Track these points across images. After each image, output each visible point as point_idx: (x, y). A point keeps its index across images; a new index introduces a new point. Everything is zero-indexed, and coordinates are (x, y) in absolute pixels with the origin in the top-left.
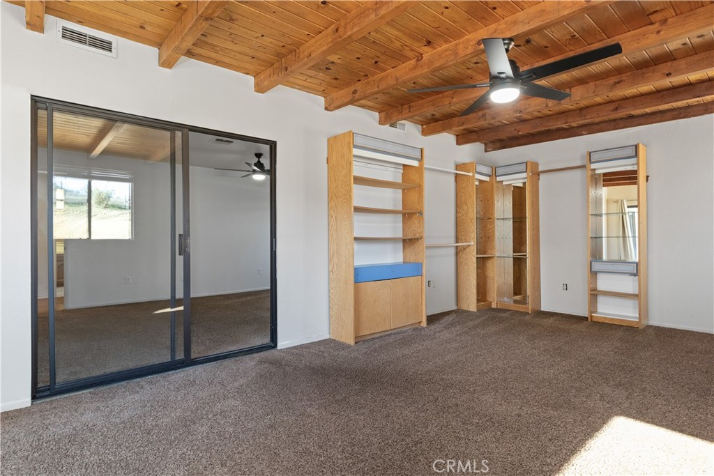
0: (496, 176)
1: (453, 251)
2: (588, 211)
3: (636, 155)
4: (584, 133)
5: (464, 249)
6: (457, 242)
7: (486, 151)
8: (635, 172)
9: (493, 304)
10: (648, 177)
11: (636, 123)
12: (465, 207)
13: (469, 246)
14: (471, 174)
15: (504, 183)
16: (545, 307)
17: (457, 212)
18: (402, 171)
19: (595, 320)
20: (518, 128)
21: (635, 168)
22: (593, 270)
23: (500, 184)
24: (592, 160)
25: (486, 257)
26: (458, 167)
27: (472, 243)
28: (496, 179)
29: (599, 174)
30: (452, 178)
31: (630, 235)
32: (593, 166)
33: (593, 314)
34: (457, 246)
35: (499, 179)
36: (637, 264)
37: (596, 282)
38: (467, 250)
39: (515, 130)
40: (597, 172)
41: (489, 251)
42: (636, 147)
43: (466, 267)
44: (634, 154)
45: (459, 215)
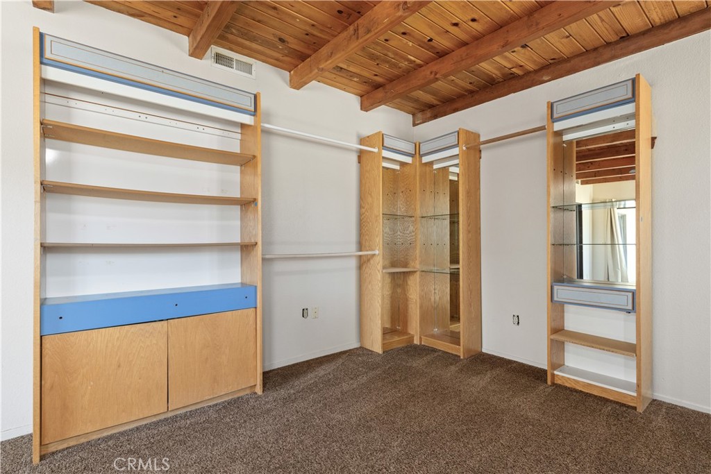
0: (421, 156)
1: (353, 263)
2: (548, 201)
3: (634, 98)
4: (545, 78)
5: (369, 260)
6: (361, 250)
7: (414, 125)
8: (632, 133)
9: (415, 338)
10: (653, 139)
11: (632, 47)
12: (370, 200)
13: (374, 255)
14: (376, 150)
15: (435, 167)
16: (487, 348)
17: (361, 207)
18: (239, 136)
19: (559, 382)
20: (435, 69)
21: (630, 124)
22: (555, 299)
23: (428, 169)
24: (555, 116)
25: (407, 272)
26: (362, 141)
27: (377, 252)
28: (421, 160)
29: (570, 142)
30: (354, 158)
31: (621, 242)
32: (558, 126)
33: (556, 372)
34: (360, 256)
35: (425, 159)
36: (633, 293)
37: (563, 317)
38: (372, 261)
39: (431, 73)
40: (566, 137)
41: (412, 264)
42: (634, 82)
43: (370, 286)
44: (630, 95)
45: (363, 210)
